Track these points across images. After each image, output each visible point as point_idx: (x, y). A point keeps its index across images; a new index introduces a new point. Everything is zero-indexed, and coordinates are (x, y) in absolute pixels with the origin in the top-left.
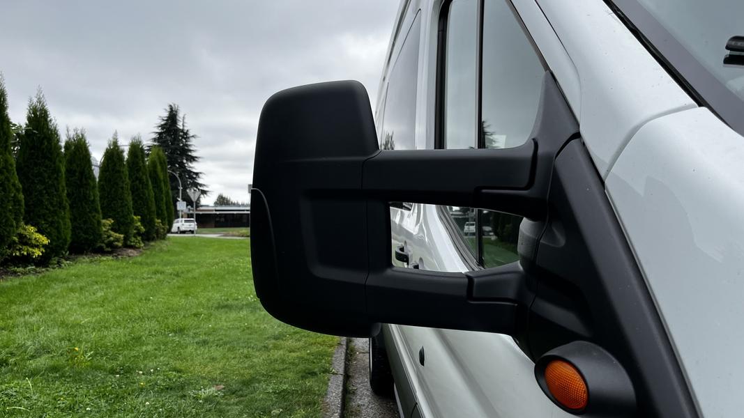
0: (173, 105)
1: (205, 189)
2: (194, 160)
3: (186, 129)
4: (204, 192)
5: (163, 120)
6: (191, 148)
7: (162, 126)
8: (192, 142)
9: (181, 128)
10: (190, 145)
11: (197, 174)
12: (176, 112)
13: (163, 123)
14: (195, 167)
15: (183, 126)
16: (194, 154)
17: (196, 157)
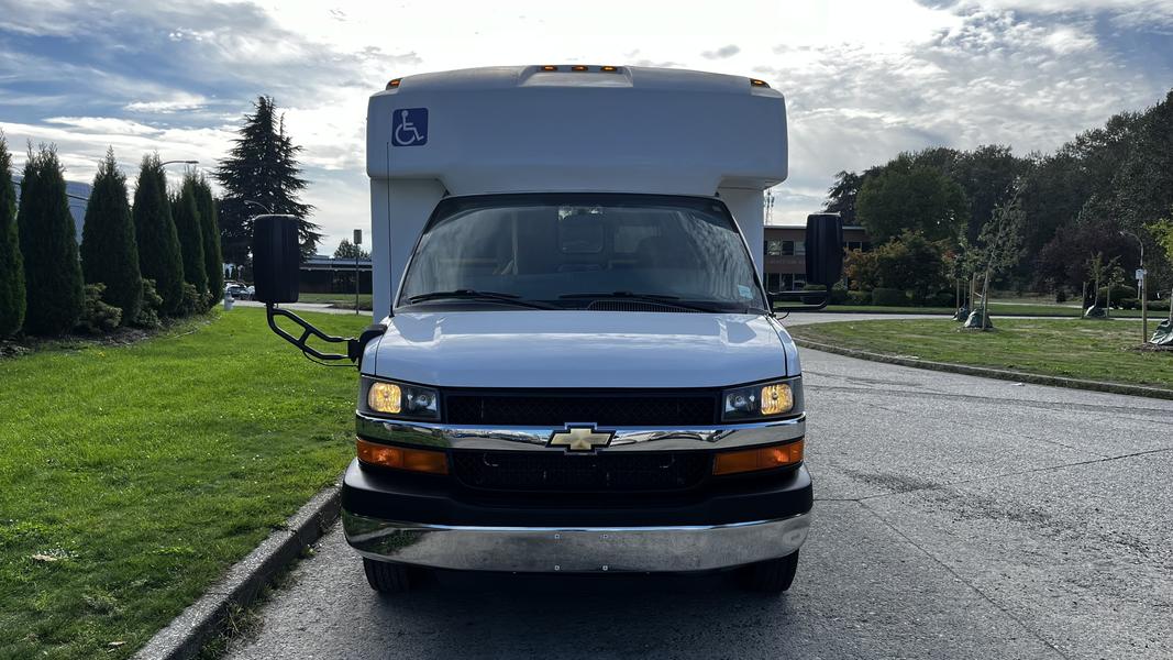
0: (264, 96)
2: (300, 187)
3: (286, 135)
4: (316, 237)
5: (251, 121)
6: (295, 167)
7: (248, 131)
9: (278, 134)
10: (292, 162)
11: (303, 208)
12: (271, 108)
13: (249, 125)
14: (300, 196)
15: (282, 130)
16: (298, 176)
17: (302, 181)
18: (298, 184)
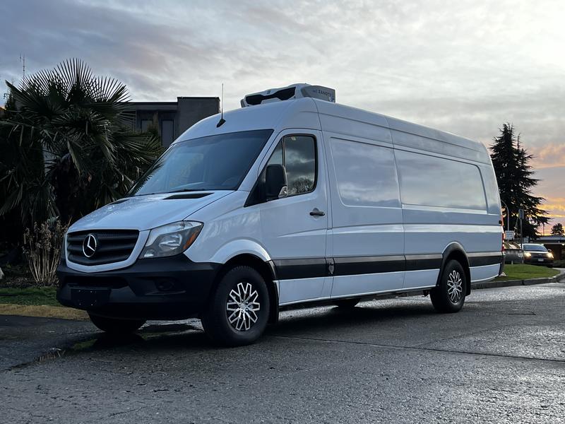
0: (507, 124)
1: (545, 216)
2: (533, 184)
3: (521, 149)
4: (544, 220)
5: (497, 141)
6: (529, 170)
7: (496, 148)
8: (529, 163)
9: (516, 148)
10: (527, 167)
11: (536, 200)
12: (511, 131)
13: (496, 144)
14: (533, 191)
15: (518, 146)
16: (531, 177)
17: (534, 180)
18: (532, 182)
